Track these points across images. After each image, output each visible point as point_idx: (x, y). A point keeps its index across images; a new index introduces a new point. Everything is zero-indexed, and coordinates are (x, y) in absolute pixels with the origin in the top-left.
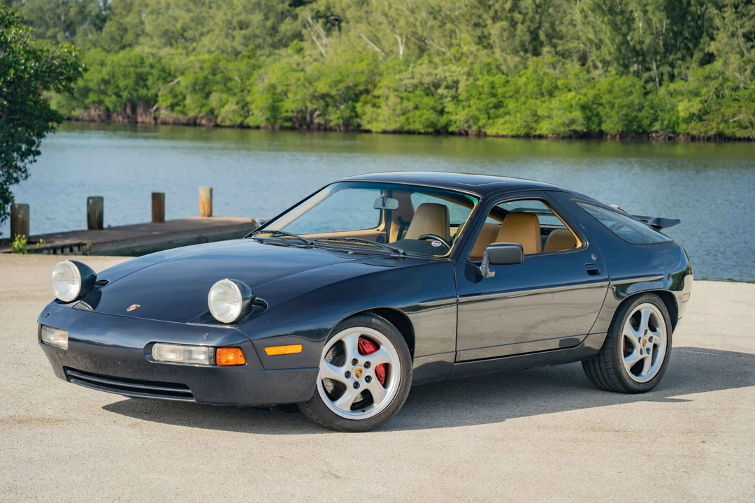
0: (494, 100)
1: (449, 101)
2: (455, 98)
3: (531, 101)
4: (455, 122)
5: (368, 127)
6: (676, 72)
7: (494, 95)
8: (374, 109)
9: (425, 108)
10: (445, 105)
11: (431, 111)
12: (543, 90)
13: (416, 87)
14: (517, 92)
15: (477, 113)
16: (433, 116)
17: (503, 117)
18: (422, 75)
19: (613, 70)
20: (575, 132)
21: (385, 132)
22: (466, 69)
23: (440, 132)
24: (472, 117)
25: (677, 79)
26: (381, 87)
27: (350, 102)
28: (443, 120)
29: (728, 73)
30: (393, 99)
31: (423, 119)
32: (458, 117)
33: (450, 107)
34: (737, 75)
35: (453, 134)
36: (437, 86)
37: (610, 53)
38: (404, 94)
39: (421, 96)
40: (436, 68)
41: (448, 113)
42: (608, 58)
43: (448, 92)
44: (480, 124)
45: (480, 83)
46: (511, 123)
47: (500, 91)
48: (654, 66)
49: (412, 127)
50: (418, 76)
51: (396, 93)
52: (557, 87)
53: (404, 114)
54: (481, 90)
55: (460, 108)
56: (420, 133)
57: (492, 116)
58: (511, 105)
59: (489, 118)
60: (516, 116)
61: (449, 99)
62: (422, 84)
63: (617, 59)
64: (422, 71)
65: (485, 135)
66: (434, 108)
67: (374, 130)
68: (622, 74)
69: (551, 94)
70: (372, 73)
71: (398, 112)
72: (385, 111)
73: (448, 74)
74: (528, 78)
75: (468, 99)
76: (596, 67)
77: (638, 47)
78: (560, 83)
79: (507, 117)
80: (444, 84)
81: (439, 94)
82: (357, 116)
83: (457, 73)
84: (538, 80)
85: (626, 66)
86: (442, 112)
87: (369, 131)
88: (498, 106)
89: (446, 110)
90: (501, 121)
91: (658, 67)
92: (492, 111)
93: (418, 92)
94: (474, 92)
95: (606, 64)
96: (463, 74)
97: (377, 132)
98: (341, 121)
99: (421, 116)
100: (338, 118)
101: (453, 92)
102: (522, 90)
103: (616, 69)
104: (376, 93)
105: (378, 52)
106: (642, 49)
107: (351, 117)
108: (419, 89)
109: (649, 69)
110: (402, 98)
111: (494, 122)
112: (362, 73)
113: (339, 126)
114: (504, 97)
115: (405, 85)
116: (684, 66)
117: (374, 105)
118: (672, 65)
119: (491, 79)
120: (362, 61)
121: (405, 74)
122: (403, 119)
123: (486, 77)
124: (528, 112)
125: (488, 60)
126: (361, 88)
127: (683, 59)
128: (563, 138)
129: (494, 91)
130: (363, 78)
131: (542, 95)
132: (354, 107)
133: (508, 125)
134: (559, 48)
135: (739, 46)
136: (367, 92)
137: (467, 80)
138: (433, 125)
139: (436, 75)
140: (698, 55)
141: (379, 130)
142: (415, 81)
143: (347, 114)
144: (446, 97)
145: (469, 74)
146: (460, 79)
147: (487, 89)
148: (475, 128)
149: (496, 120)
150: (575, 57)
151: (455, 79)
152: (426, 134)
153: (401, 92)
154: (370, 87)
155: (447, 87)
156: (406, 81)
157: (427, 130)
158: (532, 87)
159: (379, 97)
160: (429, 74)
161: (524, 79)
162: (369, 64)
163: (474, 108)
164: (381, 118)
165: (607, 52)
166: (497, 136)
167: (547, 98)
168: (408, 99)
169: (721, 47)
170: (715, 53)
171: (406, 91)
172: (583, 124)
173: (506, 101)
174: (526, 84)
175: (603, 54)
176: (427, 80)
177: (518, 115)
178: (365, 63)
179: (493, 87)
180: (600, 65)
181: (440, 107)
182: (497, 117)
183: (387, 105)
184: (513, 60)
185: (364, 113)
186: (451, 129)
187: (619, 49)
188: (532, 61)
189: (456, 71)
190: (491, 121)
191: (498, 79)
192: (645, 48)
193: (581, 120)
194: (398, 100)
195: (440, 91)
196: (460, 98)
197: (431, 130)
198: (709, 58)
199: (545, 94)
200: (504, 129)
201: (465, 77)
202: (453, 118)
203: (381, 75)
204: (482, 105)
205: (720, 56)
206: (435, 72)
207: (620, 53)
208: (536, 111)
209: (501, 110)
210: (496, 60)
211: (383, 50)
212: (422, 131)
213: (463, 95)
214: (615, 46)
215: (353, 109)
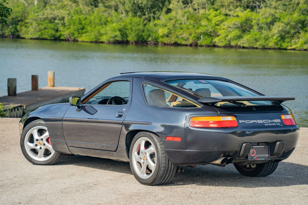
0: (81, 26)
1: (61, 26)
2: (64, 25)
3: (97, 27)
4: (64, 35)
5: (23, 36)
6: (156, 16)
7: (81, 24)
8: (26, 28)
9: (49, 29)
10: (59, 27)
11: (52, 30)
12: (102, 22)
13: (45, 19)
14: (91, 22)
15: (74, 32)
16: (53, 32)
17: (85, 33)
18: (48, 14)
19: (130, 14)
20: (117, 41)
21: (31, 39)
22: (68, 12)
23: (57, 39)
24: (71, 33)
25: (156, 19)
26: (28, 19)
27: (14, 25)
28: (58, 34)
29: (178, 17)
30: (35, 24)
31: (49, 33)
32: (65, 33)
33: (61, 28)
34: (182, 18)
35: (62, 40)
36: (55, 19)
37: (129, 7)
38: (40, 22)
39: (47, 23)
40: (54, 11)
41: (60, 31)
42: (128, 9)
43: (60, 22)
44: (75, 36)
45: (74, 18)
46: (89, 36)
47: (83, 22)
48: (147, 13)
49: (44, 37)
50: (46, 14)
51: (36, 22)
52: (107, 21)
53: (40, 31)
54: (75, 21)
55: (66, 29)
56: (47, 40)
57: (80, 33)
58: (89, 28)
59: (79, 34)
60: (91, 33)
61: (60, 25)
62: (47, 18)
63: (132, 10)
64: (48, 12)
65: (77, 41)
66: (54, 29)
67: (26, 38)
68: (134, 16)
69: (105, 24)
70: (24, 12)
71: (38, 30)
72: (31, 29)
73: (59, 14)
74: (95, 17)
75: (69, 25)
76: (122, 13)
77: (140, 5)
78: (109, 19)
79: (87, 34)
80: (58, 18)
81: (55, 23)
82: (17, 31)
83: (63, 14)
84: (100, 18)
85: (135, 13)
86: (57, 31)
87: (24, 38)
88: (83, 28)
89: (59, 30)
90: (84, 35)
91: (148, 14)
92: (80, 31)
93: (46, 21)
94: (72, 22)
95: (127, 12)
96: (66, 14)
97: (28, 39)
98: (10, 33)
99: (48, 32)
100: (9, 32)
101: (62, 22)
102: (93, 22)
103: (132, 14)
104: (26, 21)
105: (25, 3)
106: (142, 6)
107: (14, 32)
108: (46, 20)
109: (145, 15)
110: (39, 24)
111: (81, 35)
112: (19, 12)
113: (9, 36)
114: (85, 24)
115: (40, 18)
116: (159, 14)
117: (26, 27)
118: (154, 13)
119: (79, 17)
120: (18, 7)
121: (40, 13)
122: (40, 33)
123: (77, 16)
124: (96, 32)
125: (77, 8)
126: (19, 19)
127: (159, 11)
128: (112, 43)
129: (80, 22)
130: (20, 14)
131: (102, 24)
132: (16, 27)
133: (88, 37)
134: (106, 4)
135: (181, 6)
136: (22, 21)
137: (68, 17)
138: (53, 36)
139: (54, 14)
140: (165, 9)
141: (29, 38)
142: (45, 16)
143: (13, 30)
144: (59, 24)
145: (69, 14)
146: (65, 16)
147: (77, 21)
148: (73, 38)
149: (82, 35)
150: (113, 8)
151: (63, 16)
152: (51, 40)
153: (38, 21)
154: (23, 19)
155: (59, 20)
156: (40, 17)
157: (51, 38)
158: (97, 21)
159: (27, 23)
160: (51, 14)
161: (93, 17)
162: (22, 8)
163: (72, 29)
164: (29, 33)
165: (127, 7)
166: (83, 42)
167: (104, 25)
168: (42, 24)
169: (174, 6)
170: (172, 9)
171: (40, 21)
172: (120, 37)
173: (86, 27)
174: (94, 19)
175: (126, 7)
176: (50, 16)
177: (92, 33)
178: (20, 8)
179: (80, 20)
180: (124, 12)
181: (56, 28)
182: (83, 33)
183: (32, 27)
184: (87, 9)
185: (21, 30)
186: (62, 38)
187: (132, 6)
188: (96, 10)
189: (63, 13)
190: (80, 35)
191: (82, 17)
192: (143, 5)
193: (119, 36)
194: (37, 25)
195: (57, 21)
196: (66, 24)
197: (53, 38)
198: (169, 11)
199: (103, 24)
200: (86, 39)
201: (67, 16)
202: (63, 33)
203: (28, 13)
204: (76, 28)
205: (174, 10)
206: (53, 13)
207: (133, 7)
208: (100, 31)
209: (84, 31)
210: (80, 8)
211: (27, 2)
212: (49, 39)
213: (67, 23)
214: (131, 4)
215: (16, 28)
